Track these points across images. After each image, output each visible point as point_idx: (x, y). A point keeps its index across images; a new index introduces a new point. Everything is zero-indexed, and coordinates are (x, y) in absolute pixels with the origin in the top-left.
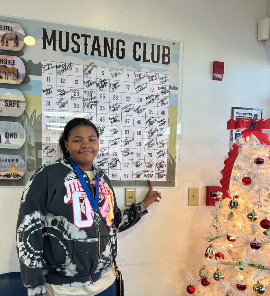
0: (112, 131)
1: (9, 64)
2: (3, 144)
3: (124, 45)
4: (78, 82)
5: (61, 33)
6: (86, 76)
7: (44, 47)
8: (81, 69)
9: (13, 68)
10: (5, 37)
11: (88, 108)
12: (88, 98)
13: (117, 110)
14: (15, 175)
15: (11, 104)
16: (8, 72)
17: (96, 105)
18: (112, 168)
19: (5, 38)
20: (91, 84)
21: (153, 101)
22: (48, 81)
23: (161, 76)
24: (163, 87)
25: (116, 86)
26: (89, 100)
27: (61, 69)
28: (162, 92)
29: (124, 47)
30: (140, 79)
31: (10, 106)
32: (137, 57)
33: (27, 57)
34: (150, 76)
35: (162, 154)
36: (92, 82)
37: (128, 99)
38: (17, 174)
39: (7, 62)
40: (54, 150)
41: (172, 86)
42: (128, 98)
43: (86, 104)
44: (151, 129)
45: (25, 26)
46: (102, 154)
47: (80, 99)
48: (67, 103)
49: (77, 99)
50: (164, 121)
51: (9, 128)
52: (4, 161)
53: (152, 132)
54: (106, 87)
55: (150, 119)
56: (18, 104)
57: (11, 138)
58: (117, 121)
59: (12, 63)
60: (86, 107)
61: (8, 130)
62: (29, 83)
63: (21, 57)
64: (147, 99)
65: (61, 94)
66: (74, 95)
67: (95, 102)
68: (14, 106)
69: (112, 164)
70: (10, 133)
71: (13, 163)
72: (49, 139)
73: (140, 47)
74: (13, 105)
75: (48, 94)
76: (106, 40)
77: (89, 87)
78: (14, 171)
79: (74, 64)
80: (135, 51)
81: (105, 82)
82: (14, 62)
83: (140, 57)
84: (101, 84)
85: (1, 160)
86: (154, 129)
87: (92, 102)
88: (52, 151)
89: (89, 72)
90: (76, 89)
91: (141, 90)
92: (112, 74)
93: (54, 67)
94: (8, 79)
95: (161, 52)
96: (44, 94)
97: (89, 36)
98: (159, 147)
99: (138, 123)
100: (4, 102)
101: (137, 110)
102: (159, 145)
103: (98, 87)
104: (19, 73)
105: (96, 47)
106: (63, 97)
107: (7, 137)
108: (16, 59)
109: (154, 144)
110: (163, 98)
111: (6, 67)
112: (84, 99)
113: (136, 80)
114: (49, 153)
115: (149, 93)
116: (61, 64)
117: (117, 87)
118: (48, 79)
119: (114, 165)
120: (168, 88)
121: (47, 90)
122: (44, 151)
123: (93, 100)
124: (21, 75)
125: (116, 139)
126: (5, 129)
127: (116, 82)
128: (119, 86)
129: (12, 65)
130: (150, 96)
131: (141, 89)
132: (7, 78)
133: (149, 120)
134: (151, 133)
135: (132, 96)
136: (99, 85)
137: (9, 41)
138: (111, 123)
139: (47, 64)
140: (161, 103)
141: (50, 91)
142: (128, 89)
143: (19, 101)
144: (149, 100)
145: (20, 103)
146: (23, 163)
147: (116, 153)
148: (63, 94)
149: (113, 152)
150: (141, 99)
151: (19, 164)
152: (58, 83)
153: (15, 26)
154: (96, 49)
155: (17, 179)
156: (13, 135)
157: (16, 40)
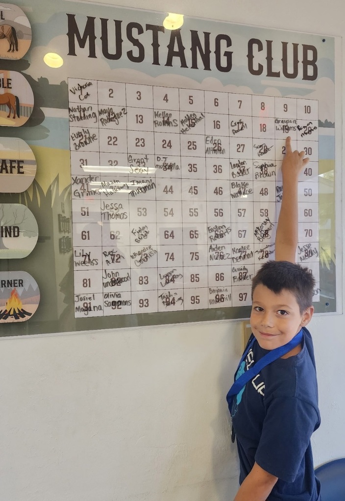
1: (1, 87)
3: (229, 44)
4: (142, 119)
5: (104, 22)
7: (72, 52)
9: (8, 95)
12: (164, 150)
14: (17, 312)
15: (4, 167)
20: (169, 123)
25: (216, 124)
27: (107, 94)
29: (229, 49)
30: (263, 110)
31: (4, 171)
32: (256, 68)
37: (241, 150)
38: (22, 310)
42: (242, 147)
43: (160, 162)
45: (30, 9)
46: (194, 258)
47: (148, 153)
49: (141, 152)
56: (19, 167)
57: (6, 236)
59: (6, 85)
60: (159, 167)
62: (42, 124)
63: (24, 72)
66: (137, 146)
68: (11, 172)
70: (4, 227)
71: (13, 288)
72: (87, 234)
73: (260, 49)
74: (9, 169)
75: (83, 145)
78: (15, 305)
79: (132, 84)
80: (250, 56)
82: (10, 81)
83: (261, 67)
84: (187, 121)
89: (164, 99)
95: (300, 58)
97: (162, 29)
99: (262, 194)
105: (176, 49)
108: (13, 75)
112: (157, 152)
114: (88, 264)
115: (281, 136)
117: (220, 126)
119: (219, 277)
121: (80, 136)
124: (24, 107)
129: (6, 89)
131: (265, 128)
141: (86, 138)
142: (241, 130)
143: (22, 161)
145: (24, 166)
146: (35, 286)
147: (222, 254)
148: (114, 144)
149: (216, 253)
150: (267, 148)
151: (27, 289)
152: (102, 122)
153: (9, 9)
154: (176, 54)
155: (21, 320)
156: (11, 232)
157: (13, 37)
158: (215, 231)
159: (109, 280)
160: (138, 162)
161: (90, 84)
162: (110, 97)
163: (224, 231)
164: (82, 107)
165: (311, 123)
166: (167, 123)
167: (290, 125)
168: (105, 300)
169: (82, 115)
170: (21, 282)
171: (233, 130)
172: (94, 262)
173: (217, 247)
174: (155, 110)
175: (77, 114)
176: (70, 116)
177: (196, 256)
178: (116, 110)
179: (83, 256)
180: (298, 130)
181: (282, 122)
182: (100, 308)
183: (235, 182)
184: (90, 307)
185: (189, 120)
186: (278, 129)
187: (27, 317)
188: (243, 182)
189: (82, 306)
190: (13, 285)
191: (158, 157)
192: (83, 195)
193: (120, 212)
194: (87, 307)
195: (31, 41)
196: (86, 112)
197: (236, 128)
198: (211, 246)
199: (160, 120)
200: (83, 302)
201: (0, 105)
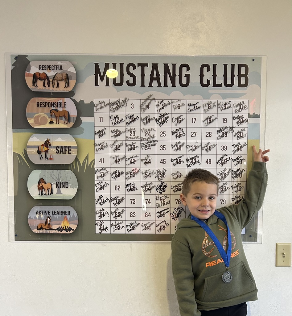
0: (175, 174)
1: (60, 107)
2: (55, 195)
3: (188, 69)
5: (114, 65)
6: (143, 111)
7: (97, 84)
8: (137, 104)
9: (64, 111)
11: (146, 149)
12: (146, 137)
13: (180, 149)
14: (67, 228)
15: (62, 150)
16: (59, 116)
17: (155, 145)
18: (175, 219)
19: (55, 79)
20: (150, 121)
21: (226, 134)
22: (100, 122)
23: (237, 102)
24: (239, 116)
25: (179, 120)
26: (147, 140)
27: (115, 107)
28: (238, 123)
29: (188, 73)
30: (210, 109)
31: (62, 152)
32: (205, 82)
33: (78, 97)
34: (222, 104)
35: (238, 200)
36: (150, 118)
38: (69, 227)
39: (57, 105)
40: (108, 200)
41: (251, 114)
42: (194, 134)
43: (143, 145)
44: (224, 169)
45: (76, 63)
46: (162, 203)
47: (137, 139)
48: (122, 145)
49: (133, 140)
50: (241, 158)
51: (61, 177)
52: (55, 214)
53: (225, 173)
54: (167, 123)
55: (223, 157)
56: (69, 150)
57: (62, 187)
58: (181, 162)
59: (63, 106)
60: (143, 148)
61: (59, 180)
62: (80, 126)
63: (72, 98)
64: (219, 133)
65: (115, 136)
66: (130, 136)
67: (154, 141)
68: (65, 153)
69: (175, 214)
70: (61, 183)
71: (65, 215)
72: (102, 187)
73: (209, 70)
74: (64, 151)
75: (101, 136)
76: (166, 66)
77: (147, 124)
78: (66, 224)
79: (129, 99)
80: (202, 76)
81: (166, 116)
82: (65, 104)
84: (161, 119)
85: (52, 213)
86: (228, 170)
87: (151, 142)
88: (106, 200)
89: (147, 107)
90: (132, 128)
91: (210, 122)
92: (174, 107)
93: (107, 105)
94: (58, 124)
95: (236, 73)
96: (97, 137)
97: (147, 65)
98: (235, 191)
99: (208, 163)
100: (55, 149)
101: (206, 147)
102: (234, 189)
103: (157, 123)
105: (155, 76)
106: (118, 138)
107: (58, 187)
108: (67, 100)
109: (228, 189)
110: (240, 130)
111: (57, 111)
112: (142, 139)
113: (204, 110)
114: (103, 204)
115: (221, 125)
116: (114, 101)
117: (181, 121)
118: (101, 119)
119: (177, 215)
120: (245, 117)
121: (100, 132)
122: (97, 202)
123: (151, 140)
124: (72, 117)
125: (180, 183)
126: (56, 178)
127: (179, 115)
128: (183, 119)
129: (63, 108)
130: (222, 129)
131: (210, 120)
132: (58, 123)
133: (221, 159)
134: (224, 175)
135: (198, 131)
136: (158, 121)
137: (59, 82)
138: (174, 165)
139: (99, 103)
140: (236, 136)
141: (103, 133)
142: (195, 123)
143: (70, 147)
144: (221, 134)
145: (71, 149)
146: (76, 215)
147: (179, 201)
148: (118, 136)
149: (176, 200)
151: (72, 216)
153: (65, 64)
154: (155, 79)
155: (69, 232)
156: (64, 185)
157: (67, 79)
158: (176, 186)
160: (131, 145)
165: (243, 116)
166: (148, 121)
167: (228, 118)
170: (69, 212)
174: (141, 114)
175: (99, 119)
177: (163, 201)
178: (120, 116)
179: (100, 199)
180: (233, 120)
190: (65, 214)
191: (142, 142)
193: (120, 175)
195: (76, 80)
196: (103, 118)
199: (144, 119)
201: (60, 116)
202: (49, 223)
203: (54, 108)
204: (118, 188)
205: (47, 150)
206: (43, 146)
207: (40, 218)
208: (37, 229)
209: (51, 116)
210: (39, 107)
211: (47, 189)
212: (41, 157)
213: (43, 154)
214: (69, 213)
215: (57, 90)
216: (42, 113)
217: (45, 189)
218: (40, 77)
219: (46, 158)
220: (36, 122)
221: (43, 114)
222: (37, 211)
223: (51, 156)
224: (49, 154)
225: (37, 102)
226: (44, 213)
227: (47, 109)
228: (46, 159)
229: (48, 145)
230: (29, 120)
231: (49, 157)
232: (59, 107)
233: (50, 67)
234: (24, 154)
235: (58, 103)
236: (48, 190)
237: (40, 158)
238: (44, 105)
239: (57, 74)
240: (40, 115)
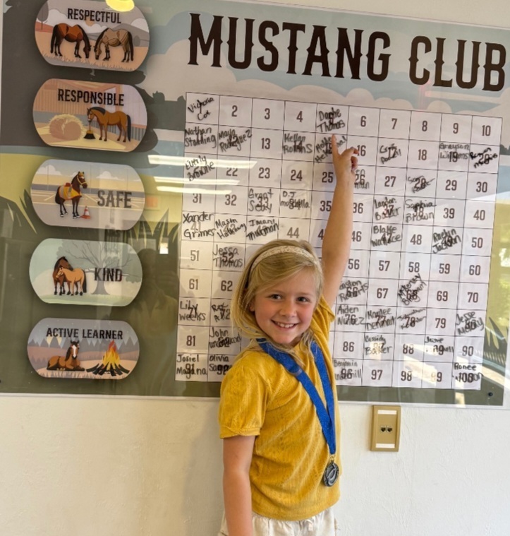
1: (111, 104)
2: (91, 295)
3: (387, 44)
4: (268, 144)
5: (233, 22)
7: (193, 61)
9: (119, 113)
10: (104, 39)
11: (291, 207)
12: (292, 182)
13: (360, 211)
14: (114, 368)
15: (110, 199)
16: (108, 124)
19: (102, 42)
21: (455, 185)
22: (198, 142)
23: (479, 121)
24: (483, 149)
25: (361, 150)
27: (229, 112)
28: (478, 163)
29: (386, 51)
30: (425, 130)
31: (110, 204)
32: (419, 75)
33: (151, 85)
36: (303, 143)
37: (390, 183)
38: (120, 366)
39: (105, 99)
41: (505, 147)
42: (391, 181)
45: (150, 11)
48: (240, 195)
51: (106, 256)
52: (90, 336)
56: (127, 200)
57: (108, 280)
58: (361, 237)
59: (117, 102)
60: (285, 204)
61: (101, 263)
62: (153, 149)
63: (138, 85)
65: (227, 175)
66: (259, 177)
67: (308, 192)
68: (118, 206)
70: (106, 270)
71: (111, 340)
72: (195, 283)
73: (428, 49)
74: (115, 201)
75: (198, 174)
76: (343, 33)
78: (112, 359)
80: (414, 60)
82: (122, 97)
83: (426, 73)
85: (84, 333)
94: (105, 140)
95: (482, 61)
97: (302, 28)
99: (414, 242)
100: (96, 196)
104: (132, 126)
105: (318, 52)
107: (100, 280)
108: (127, 90)
111: (103, 111)
124: (136, 128)
126: (96, 259)
129: (118, 106)
132: (103, 138)
135: (399, 174)
137: (111, 49)
143: (130, 193)
145: (132, 198)
146: (135, 340)
147: (353, 317)
148: (234, 175)
149: (346, 315)
150: (425, 182)
151: (126, 343)
152: (222, 148)
154: (318, 59)
155: (118, 377)
156: (113, 275)
157: (129, 44)
158: (348, 288)
159: (216, 339)
160: (260, 197)
161: (211, 100)
162: (233, 115)
163: (359, 287)
164: (201, 128)
165: (489, 149)
166: (299, 148)
167: (460, 151)
168: (210, 362)
169: (200, 139)
170: (120, 333)
171: (382, 158)
172: (201, 316)
173: (347, 309)
174: (285, 132)
175: (194, 137)
176: (185, 140)
178: (239, 133)
179: (189, 308)
180: (470, 159)
181: (450, 147)
182: (204, 372)
183: (379, 225)
184: (193, 370)
185: (326, 144)
186: (443, 157)
187: (125, 375)
188: (389, 225)
189: (184, 368)
190: (112, 337)
191: (284, 192)
192: (194, 236)
193: (234, 259)
194: (189, 369)
195: (147, 48)
196: (204, 135)
197: (386, 155)
198: (340, 307)
199: (291, 144)
200: (186, 362)
201: (110, 125)
202: (75, 356)
203: (97, 105)
204: (227, 285)
205: (76, 197)
206: (68, 188)
207: (55, 343)
208: (48, 369)
209: (90, 122)
210: (63, 100)
211: (73, 282)
212: (63, 212)
213: (69, 205)
214: (121, 336)
215: (106, 66)
216: (69, 115)
217: (69, 283)
218: (67, 35)
219: (75, 214)
220: (56, 132)
221: (73, 116)
222: (49, 329)
223: (86, 210)
224: (81, 206)
225: (60, 90)
226: (65, 333)
227: (82, 107)
228: (74, 216)
229: (81, 187)
230: (40, 127)
231: (81, 212)
232: (108, 104)
233: (93, 14)
234: (24, 202)
235: (107, 95)
236: (76, 283)
237: (62, 214)
238: (74, 96)
239: (106, 30)
240: (65, 119)
